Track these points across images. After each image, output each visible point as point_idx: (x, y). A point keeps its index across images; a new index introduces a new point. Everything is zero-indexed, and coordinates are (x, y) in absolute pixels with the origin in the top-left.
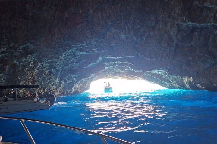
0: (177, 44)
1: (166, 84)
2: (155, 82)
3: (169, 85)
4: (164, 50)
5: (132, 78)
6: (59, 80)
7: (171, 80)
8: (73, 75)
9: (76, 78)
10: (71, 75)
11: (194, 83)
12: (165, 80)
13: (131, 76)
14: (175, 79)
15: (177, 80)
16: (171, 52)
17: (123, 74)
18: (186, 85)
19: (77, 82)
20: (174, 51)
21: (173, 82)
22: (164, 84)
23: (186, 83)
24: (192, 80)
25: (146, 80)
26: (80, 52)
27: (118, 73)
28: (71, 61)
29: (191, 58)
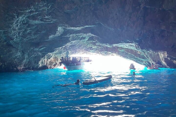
0: (145, 8)
1: (142, 61)
2: (130, 59)
3: (145, 62)
4: (130, 17)
5: (106, 54)
6: (21, 53)
7: (146, 56)
8: (36, 48)
9: (41, 52)
10: (34, 48)
11: (169, 59)
12: (139, 56)
13: (105, 52)
14: (151, 55)
15: (153, 56)
16: (139, 20)
17: (96, 49)
18: (162, 62)
19: (43, 56)
20: (142, 18)
21: (148, 58)
22: (139, 61)
23: (162, 59)
24: (167, 55)
25: (120, 56)
26: (33, 20)
27: (91, 48)
28: (28, 31)
29: (164, 27)
